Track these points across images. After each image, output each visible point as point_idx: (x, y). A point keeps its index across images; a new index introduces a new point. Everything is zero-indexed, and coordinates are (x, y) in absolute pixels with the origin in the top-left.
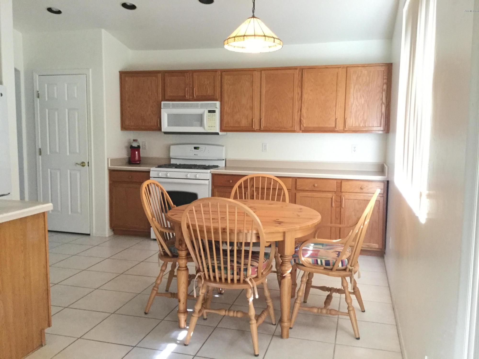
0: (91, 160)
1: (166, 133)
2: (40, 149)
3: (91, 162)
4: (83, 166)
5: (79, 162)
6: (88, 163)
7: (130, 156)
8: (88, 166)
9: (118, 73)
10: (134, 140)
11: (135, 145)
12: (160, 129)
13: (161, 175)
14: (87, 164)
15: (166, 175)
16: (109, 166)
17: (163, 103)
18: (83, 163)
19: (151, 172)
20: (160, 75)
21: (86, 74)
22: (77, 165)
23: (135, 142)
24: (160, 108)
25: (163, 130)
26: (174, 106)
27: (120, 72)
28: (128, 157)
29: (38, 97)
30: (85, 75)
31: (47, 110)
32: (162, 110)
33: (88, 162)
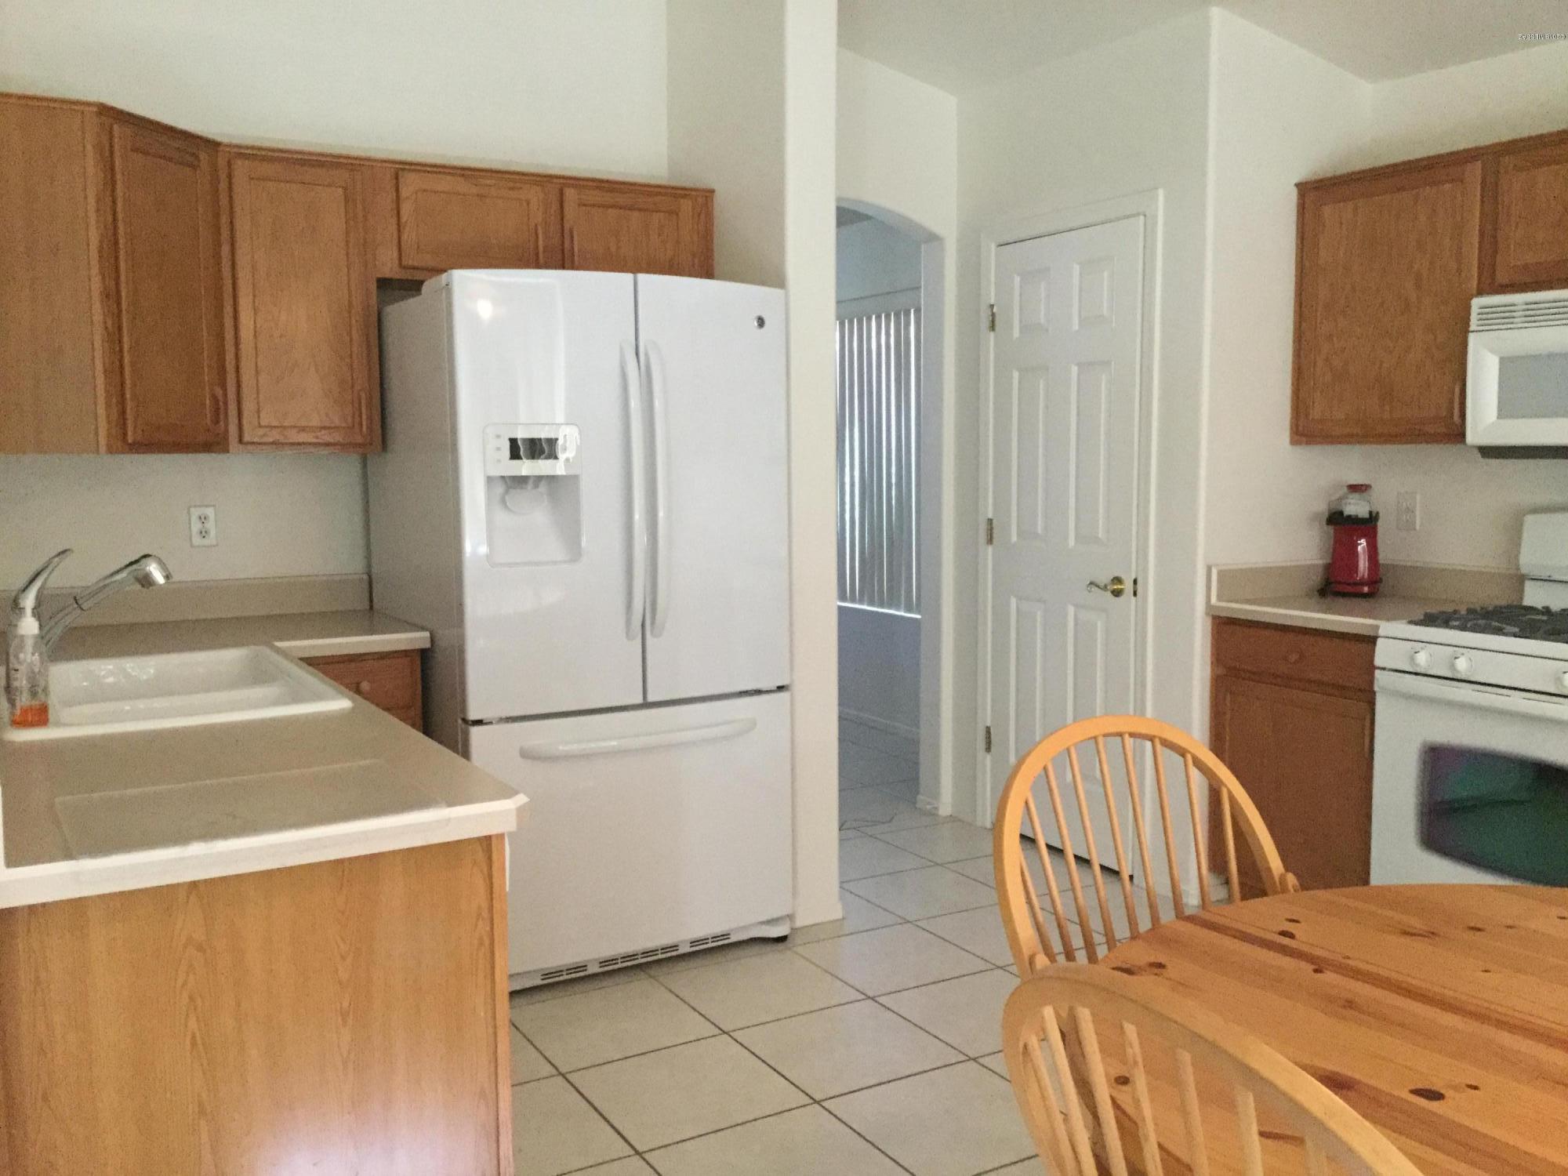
0: (1145, 570)
1: (1490, 452)
2: (990, 521)
3: (1146, 578)
4: (1117, 593)
5: (1104, 578)
6: (1135, 582)
7: (1329, 561)
8: (1135, 594)
9: (1294, 194)
10: (1354, 488)
11: (1356, 507)
12: (1458, 435)
13: (1423, 659)
14: (1128, 586)
15: (1453, 667)
16: (1214, 600)
17: (1477, 303)
18: (1118, 580)
19: (1380, 642)
20: (1474, 172)
21: (1145, 216)
22: (1095, 589)
23: (1356, 496)
24: (1465, 331)
25: (1472, 438)
26: (1532, 316)
27: (1297, 185)
28: (1321, 562)
29: (993, 327)
30: (1142, 217)
31: (1016, 374)
32: (1473, 339)
33: (1134, 577)
